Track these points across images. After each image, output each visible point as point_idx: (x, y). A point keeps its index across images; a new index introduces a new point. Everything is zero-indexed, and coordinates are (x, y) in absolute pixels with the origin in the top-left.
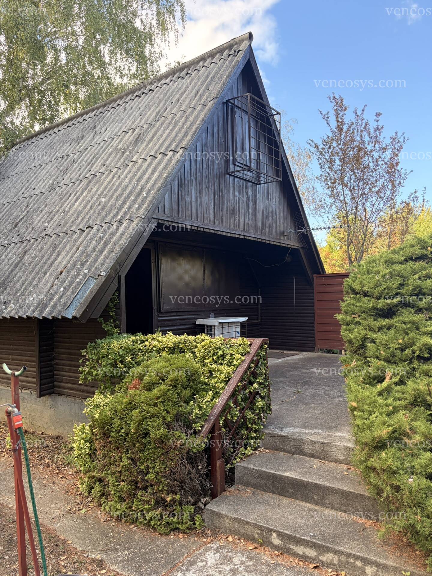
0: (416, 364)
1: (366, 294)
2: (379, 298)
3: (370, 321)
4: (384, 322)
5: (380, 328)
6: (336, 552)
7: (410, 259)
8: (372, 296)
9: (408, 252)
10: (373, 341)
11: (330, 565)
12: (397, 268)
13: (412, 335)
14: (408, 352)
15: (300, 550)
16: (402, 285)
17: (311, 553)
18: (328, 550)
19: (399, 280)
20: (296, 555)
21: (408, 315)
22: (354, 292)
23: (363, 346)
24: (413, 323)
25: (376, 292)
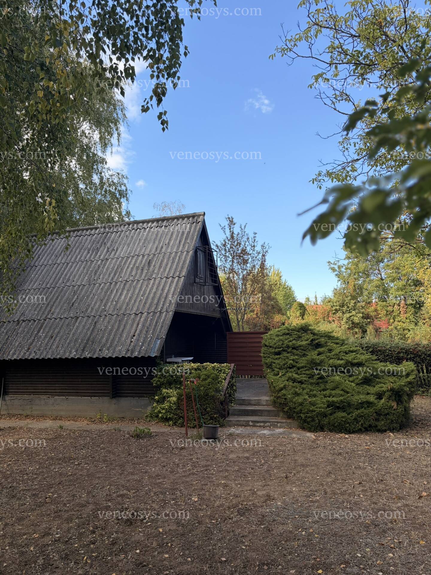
0: (288, 369)
1: (271, 347)
2: (275, 348)
3: (273, 356)
4: (278, 356)
5: (276, 359)
6: (269, 422)
7: (284, 334)
8: (273, 348)
9: (283, 331)
10: (274, 363)
11: (268, 426)
12: (281, 338)
13: (287, 360)
14: (286, 366)
15: (258, 424)
16: (283, 344)
17: (262, 424)
18: (267, 422)
19: (281, 342)
20: (257, 426)
21: (285, 354)
22: (266, 346)
23: (271, 365)
24: (287, 357)
25: (275, 346)
